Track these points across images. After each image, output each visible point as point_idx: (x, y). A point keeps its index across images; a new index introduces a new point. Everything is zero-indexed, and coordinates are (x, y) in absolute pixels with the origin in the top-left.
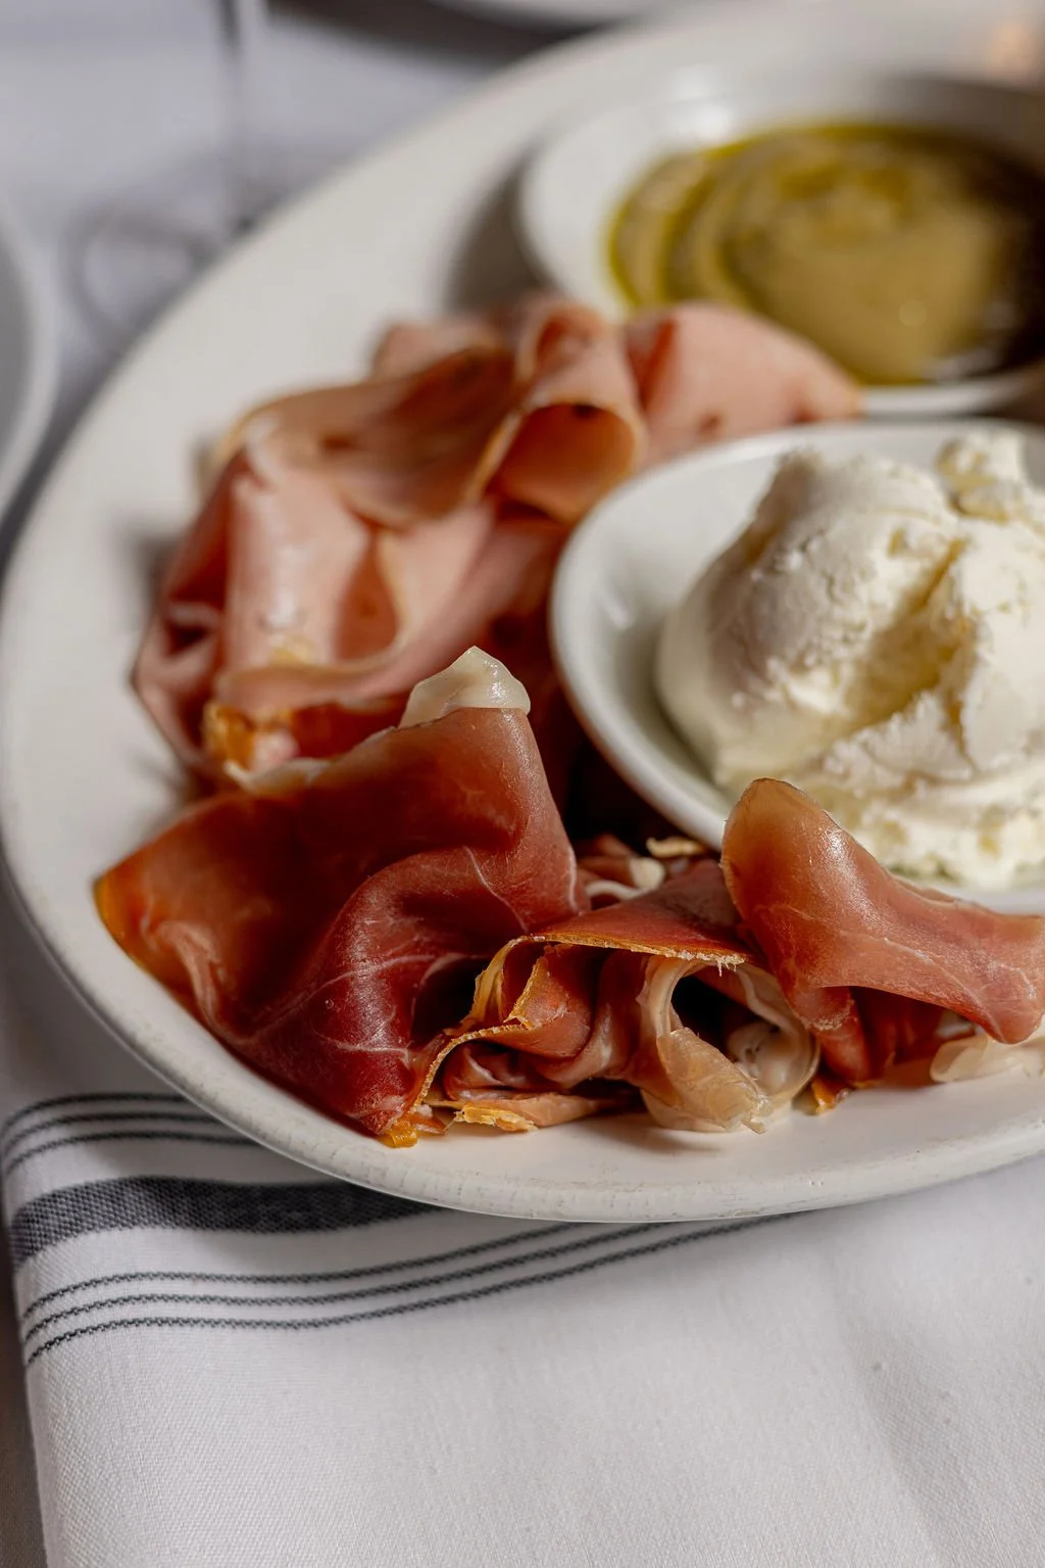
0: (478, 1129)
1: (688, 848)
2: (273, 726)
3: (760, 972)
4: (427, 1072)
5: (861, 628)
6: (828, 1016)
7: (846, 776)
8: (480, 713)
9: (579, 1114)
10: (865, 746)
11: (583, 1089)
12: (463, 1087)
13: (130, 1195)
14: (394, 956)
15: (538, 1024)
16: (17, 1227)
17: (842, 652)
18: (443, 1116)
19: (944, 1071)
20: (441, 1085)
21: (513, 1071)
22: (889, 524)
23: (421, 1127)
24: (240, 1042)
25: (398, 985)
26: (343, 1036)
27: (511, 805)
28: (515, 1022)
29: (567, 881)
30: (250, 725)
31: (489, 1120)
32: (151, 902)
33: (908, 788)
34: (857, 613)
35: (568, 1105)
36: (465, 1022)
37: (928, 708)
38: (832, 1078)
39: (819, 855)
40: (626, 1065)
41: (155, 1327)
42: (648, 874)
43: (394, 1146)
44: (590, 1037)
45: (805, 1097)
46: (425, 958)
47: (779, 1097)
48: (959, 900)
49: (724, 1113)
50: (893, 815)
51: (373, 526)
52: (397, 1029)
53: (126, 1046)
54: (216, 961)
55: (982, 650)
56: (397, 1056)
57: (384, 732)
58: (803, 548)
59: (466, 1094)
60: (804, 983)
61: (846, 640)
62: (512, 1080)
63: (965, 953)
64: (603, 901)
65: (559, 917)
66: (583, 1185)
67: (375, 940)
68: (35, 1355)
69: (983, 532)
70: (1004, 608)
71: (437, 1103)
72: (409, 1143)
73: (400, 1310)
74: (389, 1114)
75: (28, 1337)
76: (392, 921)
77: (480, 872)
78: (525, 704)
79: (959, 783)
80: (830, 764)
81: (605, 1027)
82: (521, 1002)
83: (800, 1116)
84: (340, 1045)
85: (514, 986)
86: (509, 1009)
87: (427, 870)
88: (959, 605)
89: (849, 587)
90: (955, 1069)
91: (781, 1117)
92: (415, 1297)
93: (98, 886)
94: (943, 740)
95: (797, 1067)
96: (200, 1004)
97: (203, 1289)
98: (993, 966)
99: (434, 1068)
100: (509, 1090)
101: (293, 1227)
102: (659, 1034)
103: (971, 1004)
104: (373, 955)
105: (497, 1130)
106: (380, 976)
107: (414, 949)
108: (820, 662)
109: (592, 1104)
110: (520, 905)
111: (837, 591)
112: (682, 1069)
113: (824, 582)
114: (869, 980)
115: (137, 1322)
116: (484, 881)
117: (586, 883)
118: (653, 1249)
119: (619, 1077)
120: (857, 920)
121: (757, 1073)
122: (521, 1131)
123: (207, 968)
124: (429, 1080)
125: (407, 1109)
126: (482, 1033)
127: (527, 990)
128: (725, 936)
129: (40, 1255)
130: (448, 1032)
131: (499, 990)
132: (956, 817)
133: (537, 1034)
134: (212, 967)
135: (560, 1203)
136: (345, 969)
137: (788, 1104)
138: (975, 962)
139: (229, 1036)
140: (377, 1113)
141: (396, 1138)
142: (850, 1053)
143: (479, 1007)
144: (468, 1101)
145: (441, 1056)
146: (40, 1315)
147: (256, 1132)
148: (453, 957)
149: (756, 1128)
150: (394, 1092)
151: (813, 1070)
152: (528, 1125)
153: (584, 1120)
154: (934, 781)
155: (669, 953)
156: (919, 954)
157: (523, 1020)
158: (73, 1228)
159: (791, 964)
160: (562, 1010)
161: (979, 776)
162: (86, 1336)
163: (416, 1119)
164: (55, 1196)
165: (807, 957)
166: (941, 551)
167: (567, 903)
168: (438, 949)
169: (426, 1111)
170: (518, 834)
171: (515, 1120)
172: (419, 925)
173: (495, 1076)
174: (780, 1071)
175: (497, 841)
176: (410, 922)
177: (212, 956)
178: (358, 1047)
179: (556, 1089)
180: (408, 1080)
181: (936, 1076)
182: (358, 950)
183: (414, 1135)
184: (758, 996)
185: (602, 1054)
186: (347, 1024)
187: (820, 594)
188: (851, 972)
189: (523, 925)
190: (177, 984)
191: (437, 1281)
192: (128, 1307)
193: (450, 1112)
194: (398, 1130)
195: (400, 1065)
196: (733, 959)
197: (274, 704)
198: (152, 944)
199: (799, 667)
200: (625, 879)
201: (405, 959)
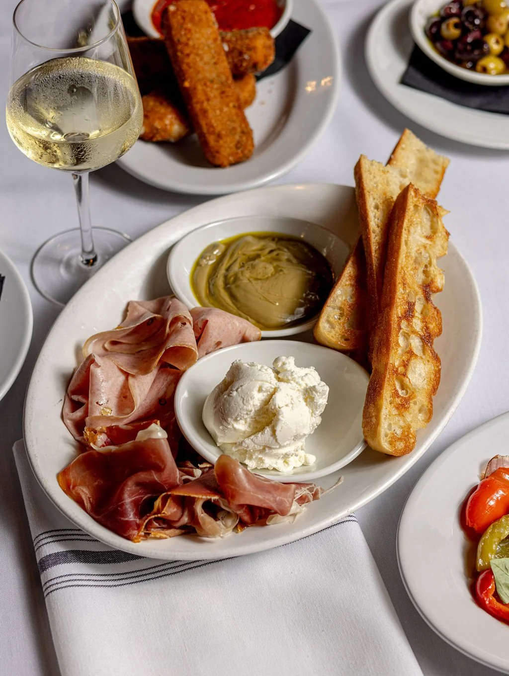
0: (155, 538)
1: (208, 465)
2: (101, 432)
3: (223, 499)
4: (143, 525)
5: (251, 411)
6: (239, 510)
7: (248, 447)
8: (155, 440)
9: (180, 533)
10: (252, 440)
11: (181, 528)
12: (152, 528)
13: (69, 555)
14: (135, 496)
15: (170, 513)
16: (40, 563)
17: (246, 416)
18: (147, 535)
19: (269, 522)
20: (147, 528)
21: (164, 524)
22: (258, 384)
23: (142, 538)
24: (97, 517)
25: (136, 503)
26: (123, 517)
27: (162, 460)
28: (164, 513)
29: (177, 477)
30: (95, 432)
31: (158, 536)
32: (72, 480)
33: (264, 449)
34: (250, 408)
35: (177, 532)
36: (152, 513)
37: (268, 430)
38: (242, 524)
39: (236, 473)
40: (191, 521)
41: (77, 587)
42: (198, 473)
43: (135, 542)
44: (182, 516)
45: (235, 529)
46: (142, 496)
47: (229, 529)
48: (272, 481)
49: (214, 534)
50: (260, 456)
51: (127, 375)
52: (135, 514)
53: (68, 518)
54: (90, 496)
55: (280, 417)
56: (135, 521)
57: (132, 441)
58: (237, 390)
59: (153, 529)
60: (233, 503)
61: (247, 414)
62: (164, 526)
63: (271, 495)
64: (186, 481)
65: (174, 487)
66: (179, 551)
67: (130, 493)
68: (48, 594)
69: (283, 385)
70: (287, 405)
71: (145, 532)
72: (139, 542)
73: (137, 582)
74: (134, 535)
75: (45, 590)
76: (134, 488)
77: (155, 477)
78: (166, 436)
79: (276, 448)
80: (244, 444)
81: (186, 513)
82: (165, 508)
83: (234, 533)
84: (122, 519)
85: (164, 504)
86: (162, 510)
87: (143, 476)
88: (275, 406)
89: (248, 401)
90: (272, 522)
91: (229, 534)
92: (140, 579)
93: (58, 476)
94: (272, 438)
95: (234, 521)
96: (86, 507)
97: (88, 577)
98: (278, 498)
99: (145, 524)
100: (163, 528)
101: (109, 562)
102: (199, 515)
103: (273, 507)
104: (130, 497)
105: (160, 538)
106: (132, 502)
107: (140, 494)
108: (241, 419)
109: (183, 531)
110: (165, 484)
111: (245, 401)
112: (204, 523)
113: (242, 399)
114: (248, 502)
115: (72, 586)
116: (156, 479)
117: (182, 476)
118: (200, 566)
119: (189, 525)
120: (245, 489)
121: (224, 523)
122: (166, 538)
123: (88, 498)
124: (144, 527)
125: (138, 534)
126: (156, 516)
127: (167, 505)
128: (215, 491)
129: (47, 570)
130: (148, 515)
131: (160, 505)
132: (277, 456)
133: (170, 515)
134: (89, 498)
135: (175, 556)
136: (123, 500)
137: (231, 531)
138: (273, 497)
139: (94, 515)
140: (131, 535)
141: (136, 541)
142: (246, 518)
143: (155, 509)
144: (153, 532)
145: (146, 521)
146: (48, 585)
147: (100, 538)
148: (149, 495)
149: (222, 537)
150: (135, 530)
151: (237, 522)
152: (168, 537)
153: (182, 535)
154: (270, 448)
155: (200, 496)
156: (260, 496)
157: (166, 513)
158: (55, 563)
159: (230, 498)
160: (175, 510)
161: (281, 447)
162: (60, 589)
163: (141, 536)
164: (50, 555)
165: (233, 497)
166: (272, 390)
167: (177, 482)
168: (145, 494)
169: (143, 534)
170: (165, 467)
171: (164, 536)
172: (140, 489)
173: (160, 525)
174: (230, 522)
175: (159, 469)
176: (138, 488)
177: (89, 495)
178: (126, 519)
179: (175, 528)
180: (138, 527)
181: (267, 523)
182: (126, 496)
183: (140, 540)
184: (223, 504)
185: (185, 519)
186: (123, 513)
187: (241, 403)
188: (243, 501)
189: (166, 488)
190: (80, 502)
191: (146, 575)
192: (70, 582)
193: (149, 534)
194: (136, 539)
195: (136, 523)
196: (216, 497)
197: (101, 426)
198: (74, 493)
199: (236, 420)
200: (193, 475)
201: (137, 497)
